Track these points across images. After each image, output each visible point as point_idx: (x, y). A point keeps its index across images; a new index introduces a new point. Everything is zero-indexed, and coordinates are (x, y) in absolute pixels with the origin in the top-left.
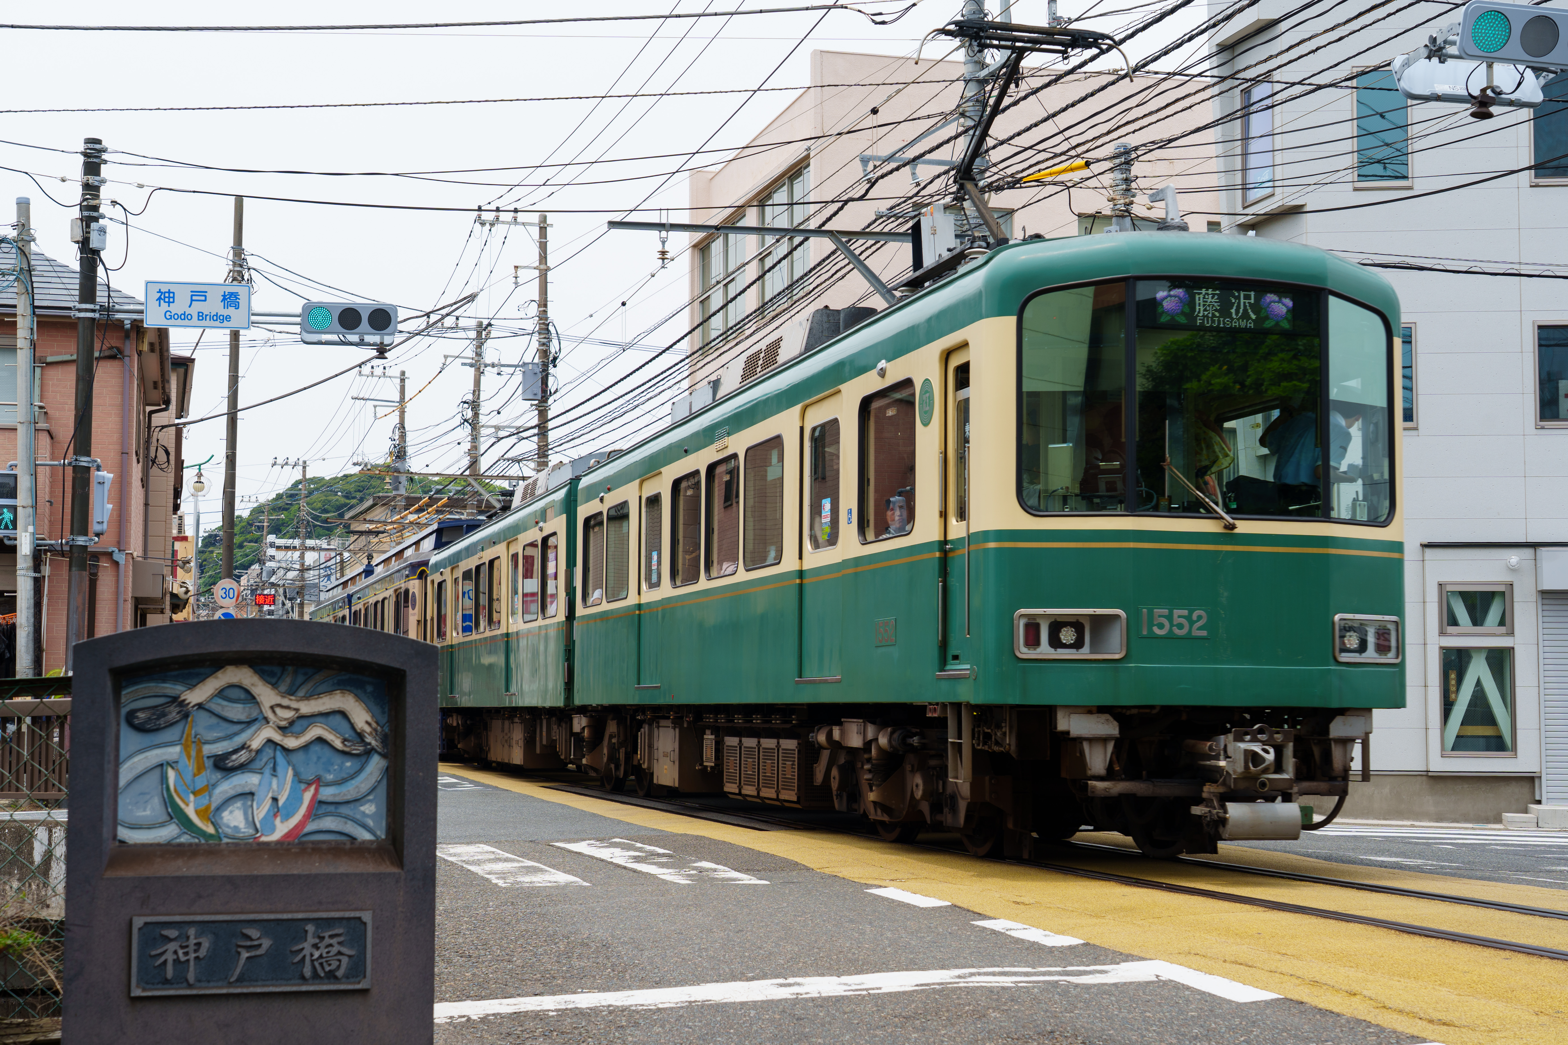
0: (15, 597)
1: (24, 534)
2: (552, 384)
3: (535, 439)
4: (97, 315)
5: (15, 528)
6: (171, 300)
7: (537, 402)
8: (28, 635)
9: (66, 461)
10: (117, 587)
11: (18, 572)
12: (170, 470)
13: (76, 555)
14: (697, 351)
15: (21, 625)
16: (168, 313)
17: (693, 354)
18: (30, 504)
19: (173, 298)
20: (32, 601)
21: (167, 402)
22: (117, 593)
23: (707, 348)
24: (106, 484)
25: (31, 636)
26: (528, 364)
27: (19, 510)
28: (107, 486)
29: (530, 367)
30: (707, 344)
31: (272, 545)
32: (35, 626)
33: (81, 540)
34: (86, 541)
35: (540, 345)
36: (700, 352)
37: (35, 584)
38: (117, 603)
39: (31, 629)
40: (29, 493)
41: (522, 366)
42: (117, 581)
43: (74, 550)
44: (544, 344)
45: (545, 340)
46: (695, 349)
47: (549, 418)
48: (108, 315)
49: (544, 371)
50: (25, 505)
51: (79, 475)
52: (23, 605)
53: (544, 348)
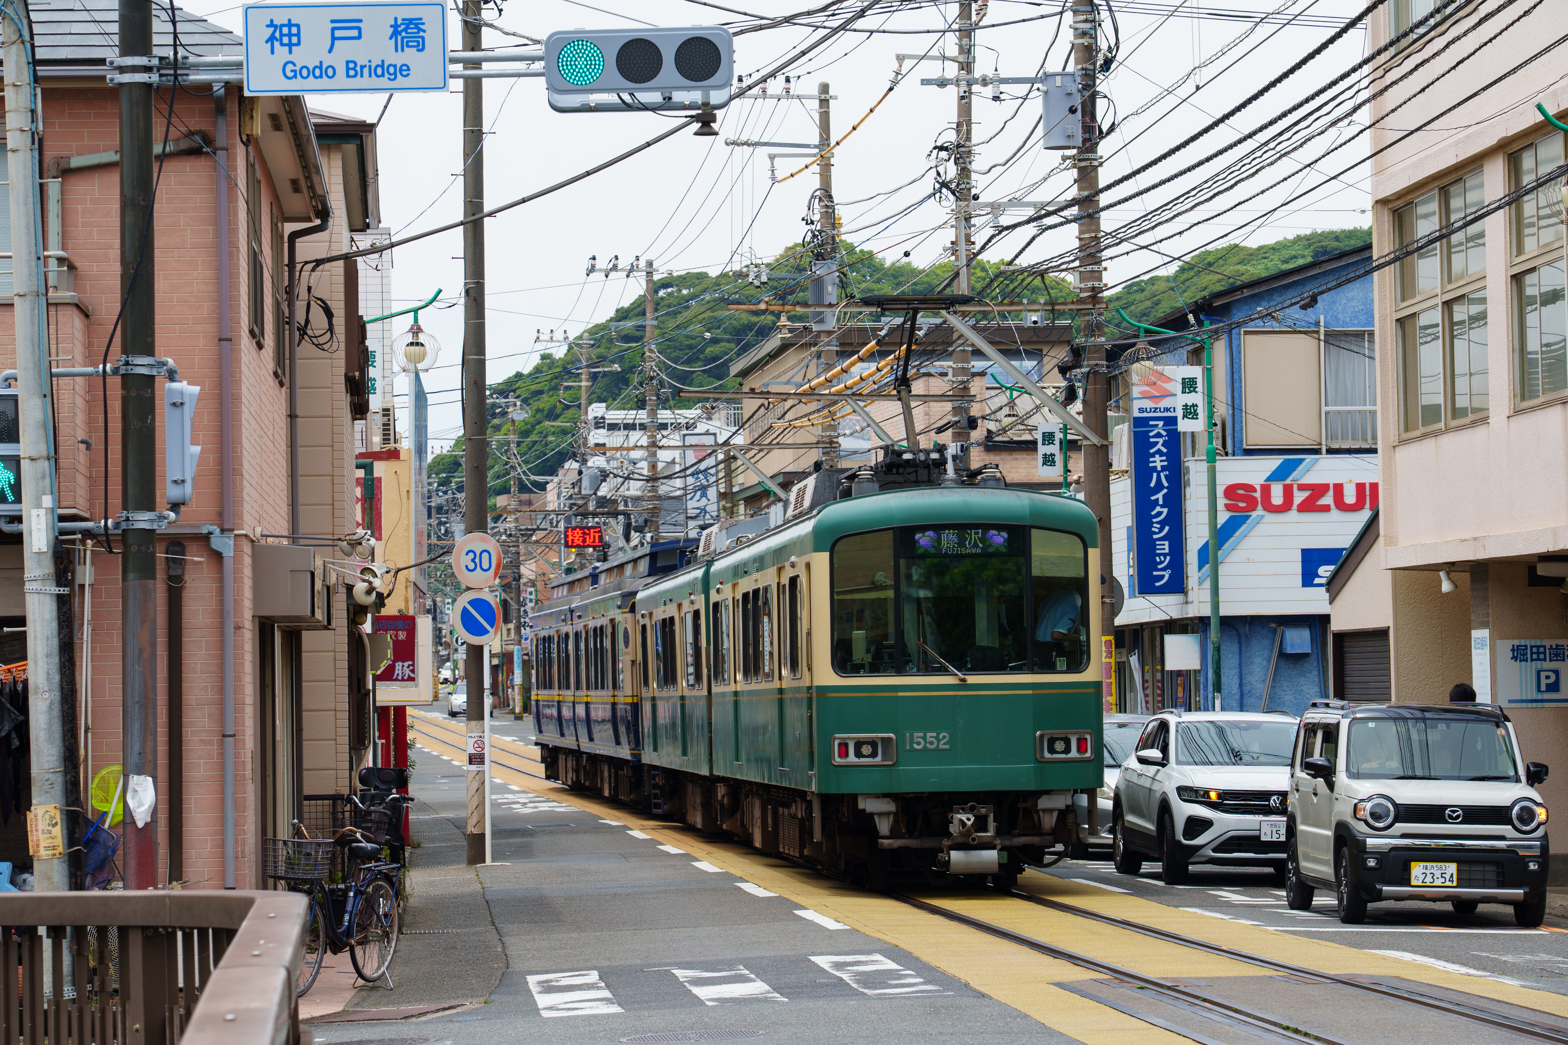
0: (25, 632)
1: (34, 512)
2: (1103, 115)
3: (1074, 228)
4: (154, 78)
5: (18, 500)
6: (294, 40)
7: (1075, 151)
8: (50, 708)
9: (108, 366)
10: (221, 602)
11: (28, 586)
12: (335, 345)
13: (134, 548)
14: (1386, 48)
15: (37, 688)
16: (290, 67)
17: (1379, 52)
18: (44, 454)
19: (298, 35)
20: (55, 642)
21: (324, 213)
22: (221, 613)
23: (1404, 42)
24: (186, 407)
25: (57, 711)
26: (1055, 75)
27: (25, 464)
28: (188, 411)
29: (1058, 81)
30: (1405, 35)
31: (599, 423)
32: (62, 689)
33: (142, 520)
34: (152, 521)
35: (1076, 36)
36: (1392, 51)
37: (59, 609)
38: (222, 634)
39: (56, 695)
40: (41, 433)
41: (1041, 81)
42: (221, 591)
43: (131, 539)
44: (1084, 34)
45: (1088, 26)
46: (1382, 43)
47: (1101, 185)
48: (176, 76)
49: (1086, 87)
50: (34, 454)
51: (133, 393)
52: (39, 649)
53: (1085, 41)
